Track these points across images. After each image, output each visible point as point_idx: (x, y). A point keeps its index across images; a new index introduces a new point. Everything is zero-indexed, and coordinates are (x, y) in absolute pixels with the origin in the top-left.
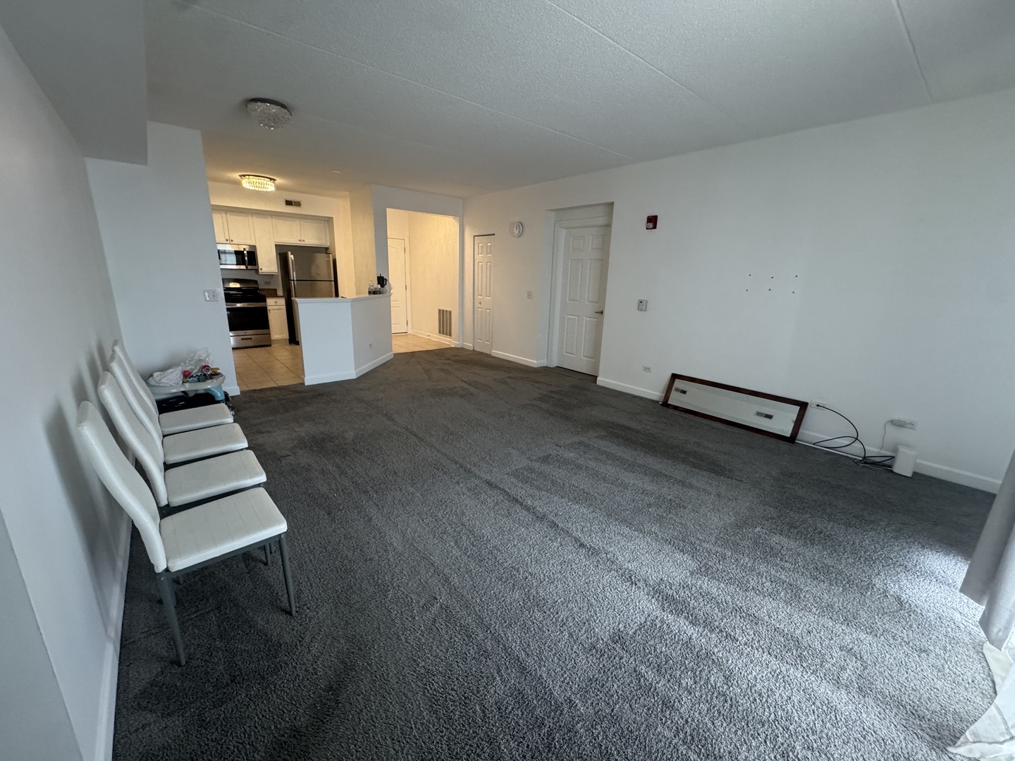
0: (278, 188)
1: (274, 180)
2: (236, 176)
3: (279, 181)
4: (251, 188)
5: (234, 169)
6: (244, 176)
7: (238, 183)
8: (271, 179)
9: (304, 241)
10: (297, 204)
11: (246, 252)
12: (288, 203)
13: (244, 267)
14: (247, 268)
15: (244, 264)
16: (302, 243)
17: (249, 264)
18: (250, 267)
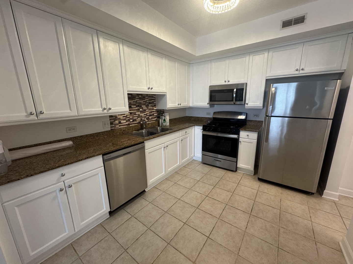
9: (303, 70)
10: (300, 20)
11: (235, 90)
12: (286, 24)
13: (232, 103)
14: (234, 104)
15: (232, 101)
16: (297, 72)
17: (236, 101)
18: (238, 103)
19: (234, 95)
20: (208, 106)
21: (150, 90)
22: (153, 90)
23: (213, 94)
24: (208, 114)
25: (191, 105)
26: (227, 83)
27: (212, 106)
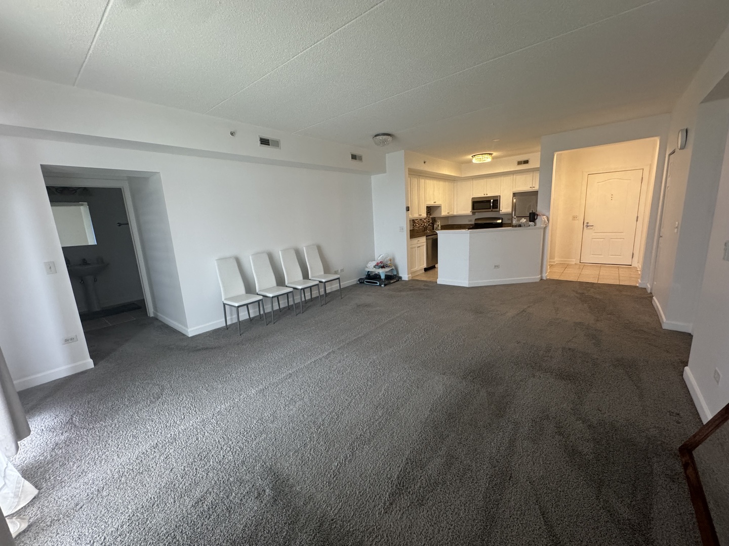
0: (493, 158)
1: (491, 154)
2: (470, 157)
3: (495, 154)
4: (478, 162)
5: (468, 153)
6: (474, 156)
7: (470, 161)
8: (490, 154)
9: (534, 187)
10: (526, 162)
11: (492, 201)
12: (520, 163)
13: (490, 210)
14: (492, 211)
15: (490, 208)
16: (531, 189)
17: (493, 208)
18: (494, 210)
19: (492, 205)
20: (471, 214)
21: (434, 204)
22: (436, 203)
23: (475, 204)
24: (470, 221)
25: (455, 214)
26: (485, 196)
27: (474, 213)
